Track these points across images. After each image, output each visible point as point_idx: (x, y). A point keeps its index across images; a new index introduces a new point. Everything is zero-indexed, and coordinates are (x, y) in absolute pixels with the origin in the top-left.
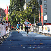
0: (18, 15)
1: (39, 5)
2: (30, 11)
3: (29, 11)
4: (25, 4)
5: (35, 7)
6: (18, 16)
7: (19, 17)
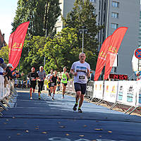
0: (37, 46)
1: (97, 24)
2: (72, 38)
3: (69, 38)
4: (60, 18)
5: (85, 28)
6: (37, 50)
7: (40, 52)
